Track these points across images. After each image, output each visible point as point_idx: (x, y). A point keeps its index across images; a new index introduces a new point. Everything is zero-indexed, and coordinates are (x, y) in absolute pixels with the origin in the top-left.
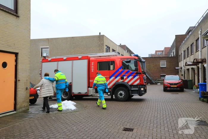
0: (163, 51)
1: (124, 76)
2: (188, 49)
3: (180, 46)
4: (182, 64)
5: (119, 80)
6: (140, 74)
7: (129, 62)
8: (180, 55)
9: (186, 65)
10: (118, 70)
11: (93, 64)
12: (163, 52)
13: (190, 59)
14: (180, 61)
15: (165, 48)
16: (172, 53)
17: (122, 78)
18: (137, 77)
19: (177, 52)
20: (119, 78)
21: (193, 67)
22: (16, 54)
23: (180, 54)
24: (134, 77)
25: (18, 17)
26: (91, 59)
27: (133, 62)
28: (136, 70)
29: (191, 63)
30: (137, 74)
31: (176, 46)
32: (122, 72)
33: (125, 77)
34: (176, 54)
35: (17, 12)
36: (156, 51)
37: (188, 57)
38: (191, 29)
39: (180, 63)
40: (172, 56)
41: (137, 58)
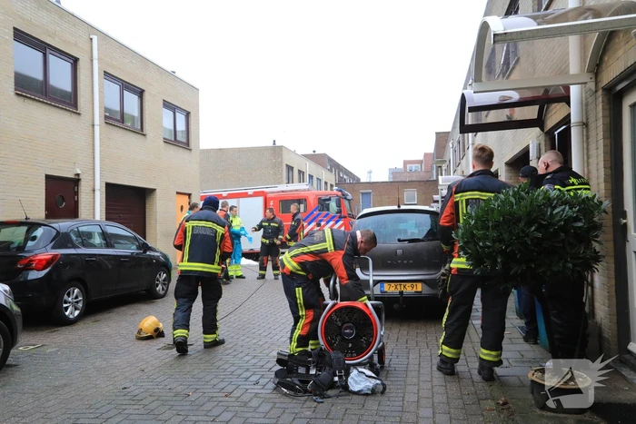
0: (421, 162)
1: (321, 221)
5: (313, 228)
6: (345, 217)
7: (329, 199)
10: (312, 213)
11: (271, 204)
12: (423, 165)
15: (425, 155)
17: (319, 225)
18: (340, 223)
20: (313, 224)
22: (189, 195)
24: (337, 222)
25: (190, 150)
26: (268, 195)
27: (334, 199)
28: (340, 212)
30: (340, 217)
32: (318, 215)
33: (322, 223)
35: (188, 144)
36: (406, 163)
41: (340, 194)
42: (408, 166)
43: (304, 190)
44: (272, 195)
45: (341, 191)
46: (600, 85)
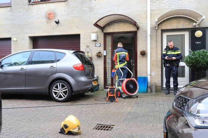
46: (160, 28)
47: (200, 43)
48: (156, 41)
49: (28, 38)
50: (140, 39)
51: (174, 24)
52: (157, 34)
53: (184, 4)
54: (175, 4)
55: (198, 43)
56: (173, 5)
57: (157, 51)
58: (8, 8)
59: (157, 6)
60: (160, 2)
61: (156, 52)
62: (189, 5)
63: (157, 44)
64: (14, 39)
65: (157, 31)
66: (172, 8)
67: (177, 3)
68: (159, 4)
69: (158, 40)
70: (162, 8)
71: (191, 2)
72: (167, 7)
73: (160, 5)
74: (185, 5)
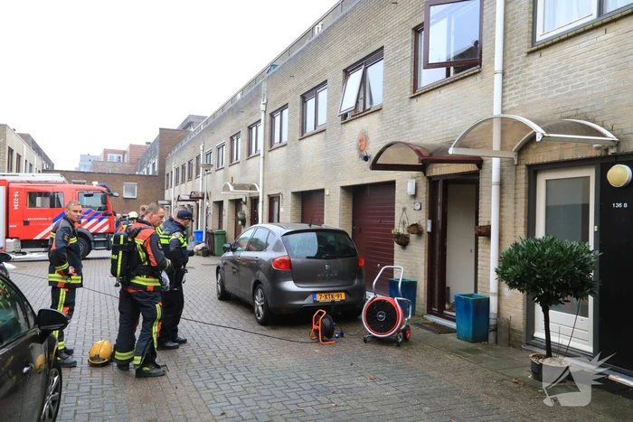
0: (124, 153)
2: (183, 167)
3: (169, 155)
4: (171, 194)
6: (111, 215)
8: (168, 175)
9: (178, 200)
11: (16, 196)
12: (126, 156)
13: (186, 188)
14: (168, 186)
15: (132, 147)
16: (151, 166)
19: (162, 165)
21: (191, 203)
23: (167, 171)
24: (100, 220)
26: (11, 185)
28: (104, 208)
29: (188, 198)
30: (105, 215)
31: (160, 154)
34: (160, 171)
36: (106, 152)
37: (183, 181)
38: (191, 120)
39: (166, 192)
40: (151, 173)
41: (104, 189)
42: (109, 155)
43: (57, 183)
44: (18, 185)
45: (104, 186)
46: (523, 162)
47: (626, 205)
48: (515, 198)
49: (339, 191)
50: (483, 193)
51: (555, 148)
52: (516, 179)
53: (579, 83)
54: (559, 85)
55: (619, 205)
56: (554, 87)
57: (515, 227)
58: (323, 133)
59: (518, 97)
60: (525, 86)
61: (513, 229)
62: (593, 82)
63: (515, 208)
64: (327, 192)
65: (516, 170)
66: (551, 99)
67: (562, 82)
68: (522, 91)
69: (518, 196)
70: (530, 101)
71: (599, 72)
72: (539, 98)
73: (525, 95)
74: (583, 84)
